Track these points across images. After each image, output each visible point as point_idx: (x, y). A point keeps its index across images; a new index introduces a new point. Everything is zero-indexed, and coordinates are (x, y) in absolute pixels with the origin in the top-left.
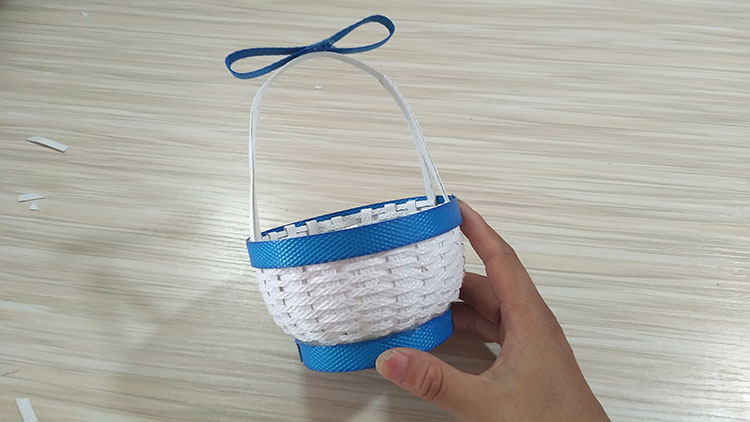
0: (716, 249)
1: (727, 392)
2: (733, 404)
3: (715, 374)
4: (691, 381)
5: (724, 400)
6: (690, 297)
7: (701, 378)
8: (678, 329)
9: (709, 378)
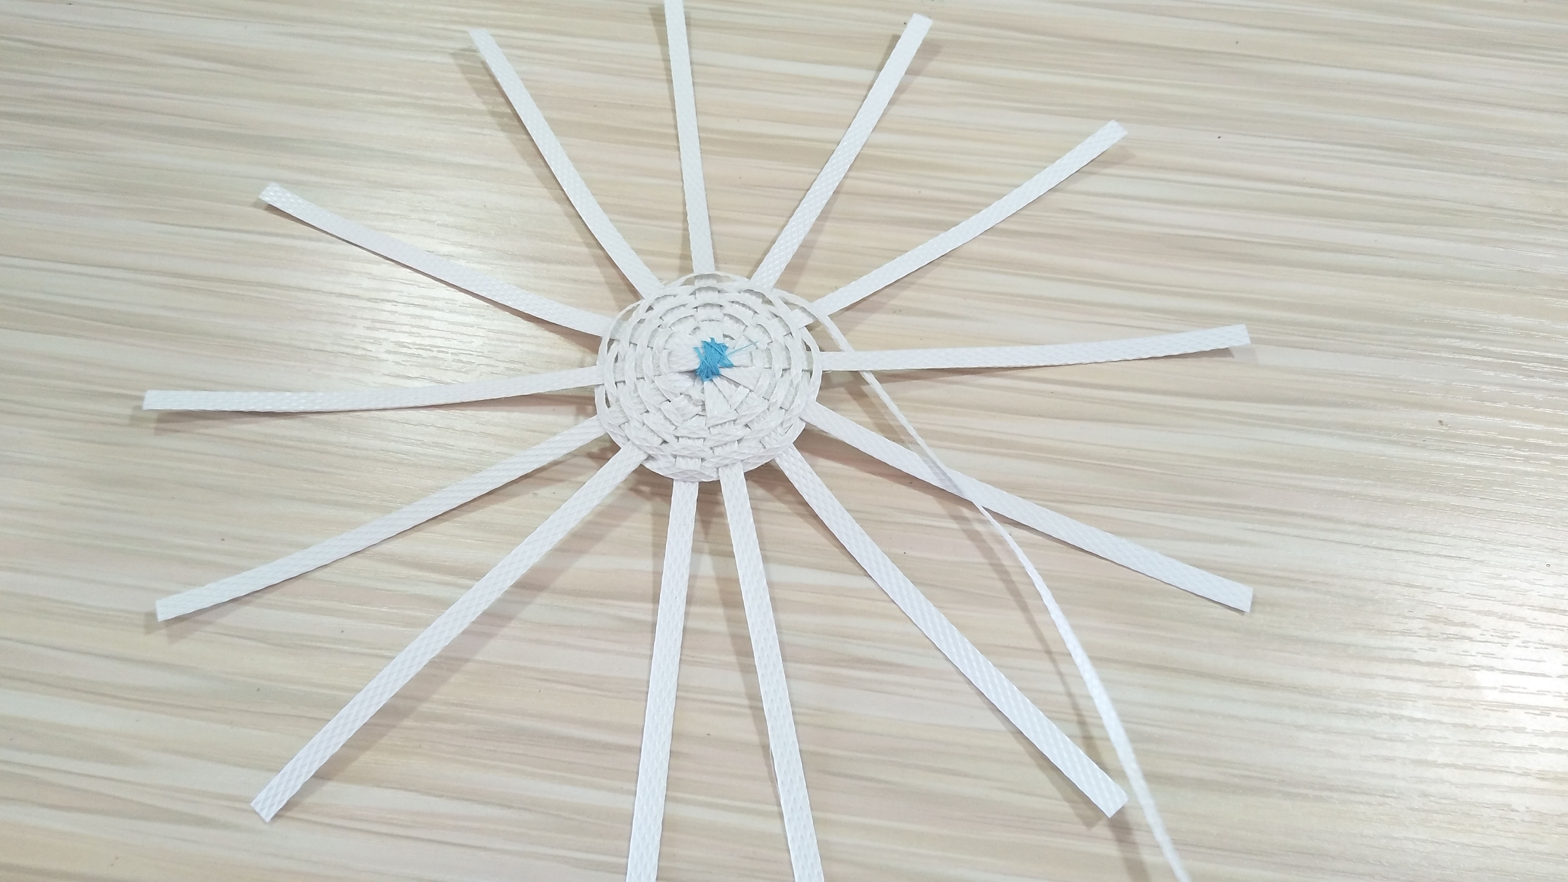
0: (1446, 341)
1: (1440, 664)
2: (1449, 693)
3: (1415, 625)
4: (1360, 638)
5: (1432, 684)
6: (1374, 448)
7: (1382, 631)
8: (1339, 521)
9: (1403, 633)
